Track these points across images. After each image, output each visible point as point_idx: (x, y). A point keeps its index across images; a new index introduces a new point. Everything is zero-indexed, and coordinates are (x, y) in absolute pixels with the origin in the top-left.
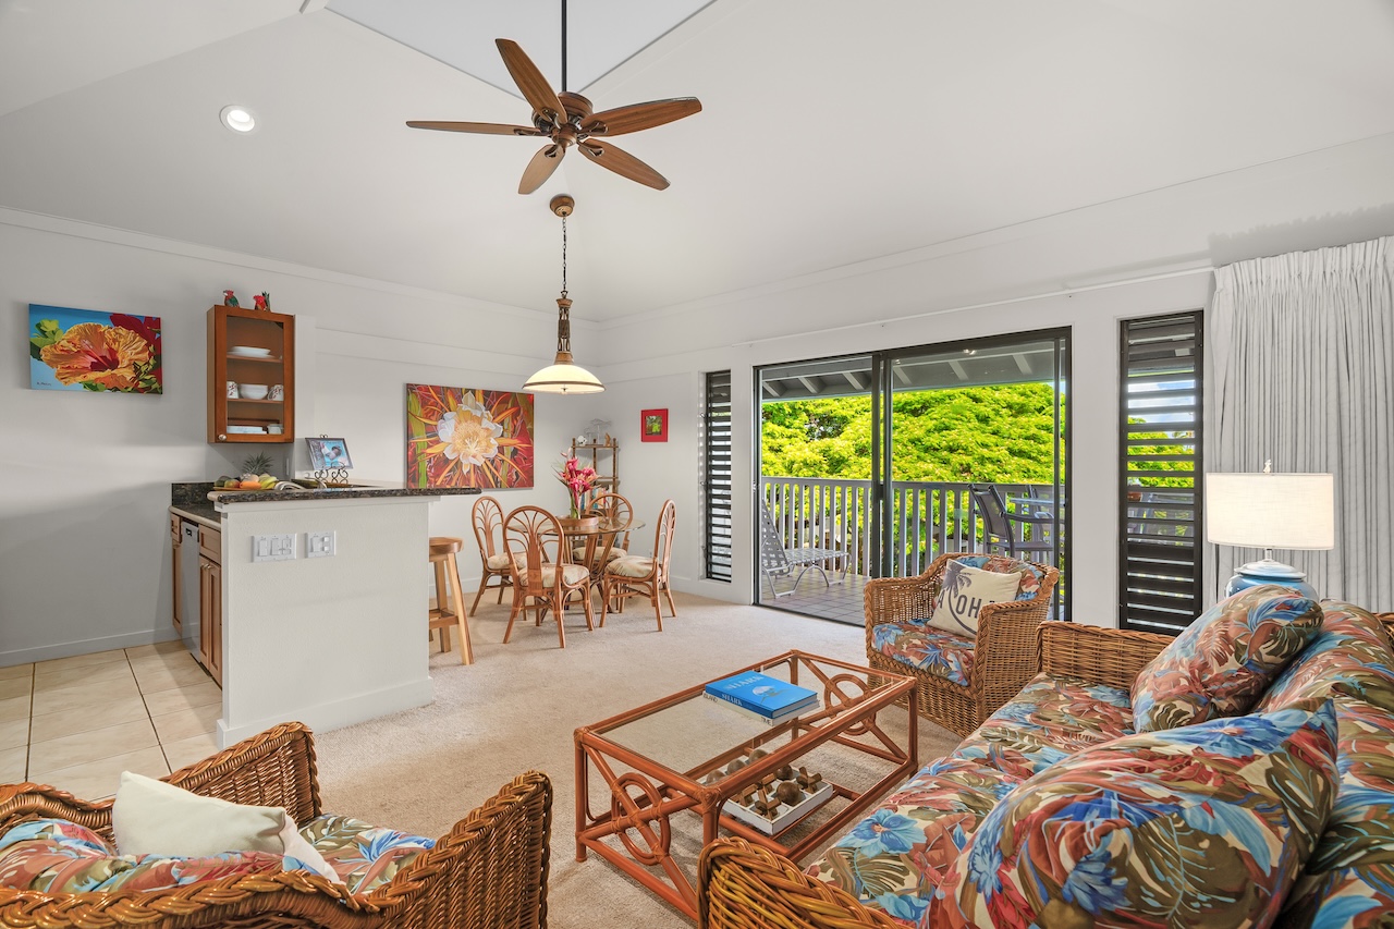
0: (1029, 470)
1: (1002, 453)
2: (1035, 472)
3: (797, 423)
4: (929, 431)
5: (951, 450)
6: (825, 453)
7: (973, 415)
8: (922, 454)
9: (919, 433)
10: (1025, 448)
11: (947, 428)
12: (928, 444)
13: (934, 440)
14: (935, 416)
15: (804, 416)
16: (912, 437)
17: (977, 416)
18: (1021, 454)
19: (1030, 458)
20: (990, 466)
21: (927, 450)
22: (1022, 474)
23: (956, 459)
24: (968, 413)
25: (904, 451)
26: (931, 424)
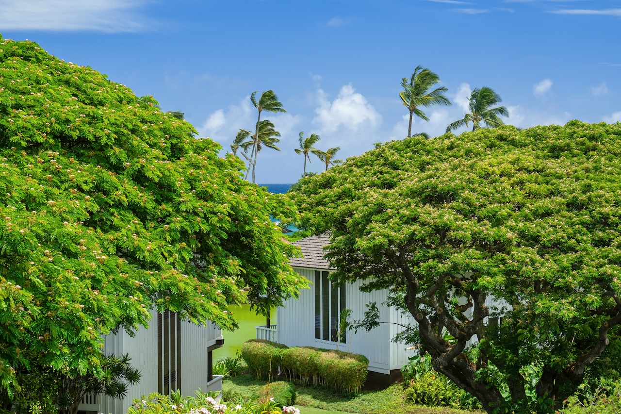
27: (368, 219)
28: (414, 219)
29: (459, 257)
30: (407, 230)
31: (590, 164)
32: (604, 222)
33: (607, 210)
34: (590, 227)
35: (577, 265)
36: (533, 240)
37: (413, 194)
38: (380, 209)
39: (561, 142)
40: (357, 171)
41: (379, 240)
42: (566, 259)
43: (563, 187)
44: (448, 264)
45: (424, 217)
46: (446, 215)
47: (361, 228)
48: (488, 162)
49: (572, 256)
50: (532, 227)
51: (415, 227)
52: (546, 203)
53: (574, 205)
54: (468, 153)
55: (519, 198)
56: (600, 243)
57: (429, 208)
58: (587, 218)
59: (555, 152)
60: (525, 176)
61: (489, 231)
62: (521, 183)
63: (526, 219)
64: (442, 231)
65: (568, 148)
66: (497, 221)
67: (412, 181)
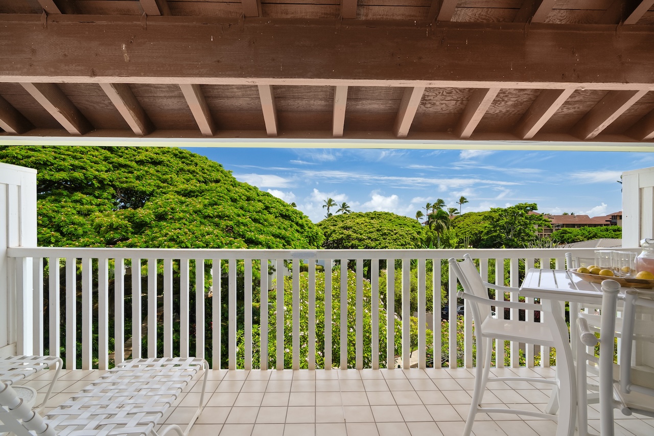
0: (261, 230)
1: (247, 220)
2: (264, 231)
3: (105, 195)
4: (205, 205)
5: (220, 217)
6: (130, 219)
7: (229, 198)
8: (203, 220)
9: (199, 206)
10: (257, 217)
11: (216, 204)
12: (206, 214)
13: (210, 211)
14: (207, 197)
15: (112, 190)
16: (195, 210)
17: (231, 198)
18: (255, 220)
19: (260, 223)
20: (243, 227)
21: (205, 217)
22: (258, 232)
23: (223, 223)
24: (226, 197)
25: (191, 218)
26: (206, 202)
27: (331, 233)
28: (342, 234)
29: (353, 242)
30: (341, 236)
31: (380, 221)
32: (385, 234)
33: (386, 231)
34: (382, 235)
35: (380, 244)
36: (370, 238)
37: (342, 227)
38: (334, 231)
39: (374, 216)
40: (328, 222)
41: (335, 238)
42: (377, 242)
43: (375, 226)
44: (351, 244)
45: (345, 233)
46: (350, 232)
47: (330, 235)
48: (358, 220)
49: (378, 242)
50: (369, 235)
51: (343, 235)
52: (371, 230)
53: (378, 230)
54: (353, 218)
55: (366, 229)
56: (384, 239)
57: (345, 231)
58: (381, 233)
59: (372, 218)
60: (367, 224)
61: (359, 236)
62: (366, 226)
63: (368, 233)
64: (349, 236)
65: (375, 218)
66: (361, 234)
67: (341, 224)
